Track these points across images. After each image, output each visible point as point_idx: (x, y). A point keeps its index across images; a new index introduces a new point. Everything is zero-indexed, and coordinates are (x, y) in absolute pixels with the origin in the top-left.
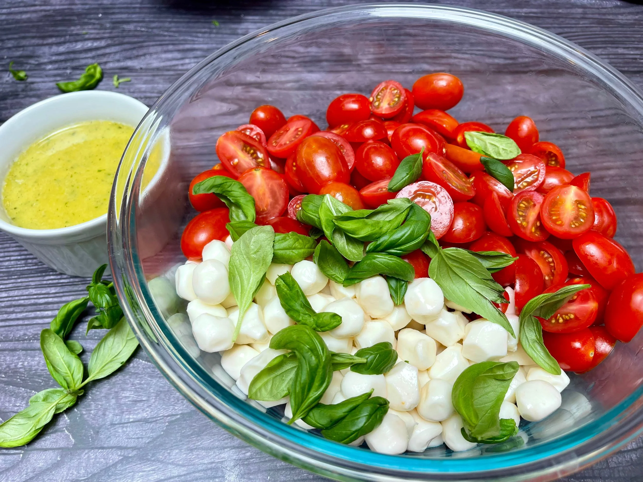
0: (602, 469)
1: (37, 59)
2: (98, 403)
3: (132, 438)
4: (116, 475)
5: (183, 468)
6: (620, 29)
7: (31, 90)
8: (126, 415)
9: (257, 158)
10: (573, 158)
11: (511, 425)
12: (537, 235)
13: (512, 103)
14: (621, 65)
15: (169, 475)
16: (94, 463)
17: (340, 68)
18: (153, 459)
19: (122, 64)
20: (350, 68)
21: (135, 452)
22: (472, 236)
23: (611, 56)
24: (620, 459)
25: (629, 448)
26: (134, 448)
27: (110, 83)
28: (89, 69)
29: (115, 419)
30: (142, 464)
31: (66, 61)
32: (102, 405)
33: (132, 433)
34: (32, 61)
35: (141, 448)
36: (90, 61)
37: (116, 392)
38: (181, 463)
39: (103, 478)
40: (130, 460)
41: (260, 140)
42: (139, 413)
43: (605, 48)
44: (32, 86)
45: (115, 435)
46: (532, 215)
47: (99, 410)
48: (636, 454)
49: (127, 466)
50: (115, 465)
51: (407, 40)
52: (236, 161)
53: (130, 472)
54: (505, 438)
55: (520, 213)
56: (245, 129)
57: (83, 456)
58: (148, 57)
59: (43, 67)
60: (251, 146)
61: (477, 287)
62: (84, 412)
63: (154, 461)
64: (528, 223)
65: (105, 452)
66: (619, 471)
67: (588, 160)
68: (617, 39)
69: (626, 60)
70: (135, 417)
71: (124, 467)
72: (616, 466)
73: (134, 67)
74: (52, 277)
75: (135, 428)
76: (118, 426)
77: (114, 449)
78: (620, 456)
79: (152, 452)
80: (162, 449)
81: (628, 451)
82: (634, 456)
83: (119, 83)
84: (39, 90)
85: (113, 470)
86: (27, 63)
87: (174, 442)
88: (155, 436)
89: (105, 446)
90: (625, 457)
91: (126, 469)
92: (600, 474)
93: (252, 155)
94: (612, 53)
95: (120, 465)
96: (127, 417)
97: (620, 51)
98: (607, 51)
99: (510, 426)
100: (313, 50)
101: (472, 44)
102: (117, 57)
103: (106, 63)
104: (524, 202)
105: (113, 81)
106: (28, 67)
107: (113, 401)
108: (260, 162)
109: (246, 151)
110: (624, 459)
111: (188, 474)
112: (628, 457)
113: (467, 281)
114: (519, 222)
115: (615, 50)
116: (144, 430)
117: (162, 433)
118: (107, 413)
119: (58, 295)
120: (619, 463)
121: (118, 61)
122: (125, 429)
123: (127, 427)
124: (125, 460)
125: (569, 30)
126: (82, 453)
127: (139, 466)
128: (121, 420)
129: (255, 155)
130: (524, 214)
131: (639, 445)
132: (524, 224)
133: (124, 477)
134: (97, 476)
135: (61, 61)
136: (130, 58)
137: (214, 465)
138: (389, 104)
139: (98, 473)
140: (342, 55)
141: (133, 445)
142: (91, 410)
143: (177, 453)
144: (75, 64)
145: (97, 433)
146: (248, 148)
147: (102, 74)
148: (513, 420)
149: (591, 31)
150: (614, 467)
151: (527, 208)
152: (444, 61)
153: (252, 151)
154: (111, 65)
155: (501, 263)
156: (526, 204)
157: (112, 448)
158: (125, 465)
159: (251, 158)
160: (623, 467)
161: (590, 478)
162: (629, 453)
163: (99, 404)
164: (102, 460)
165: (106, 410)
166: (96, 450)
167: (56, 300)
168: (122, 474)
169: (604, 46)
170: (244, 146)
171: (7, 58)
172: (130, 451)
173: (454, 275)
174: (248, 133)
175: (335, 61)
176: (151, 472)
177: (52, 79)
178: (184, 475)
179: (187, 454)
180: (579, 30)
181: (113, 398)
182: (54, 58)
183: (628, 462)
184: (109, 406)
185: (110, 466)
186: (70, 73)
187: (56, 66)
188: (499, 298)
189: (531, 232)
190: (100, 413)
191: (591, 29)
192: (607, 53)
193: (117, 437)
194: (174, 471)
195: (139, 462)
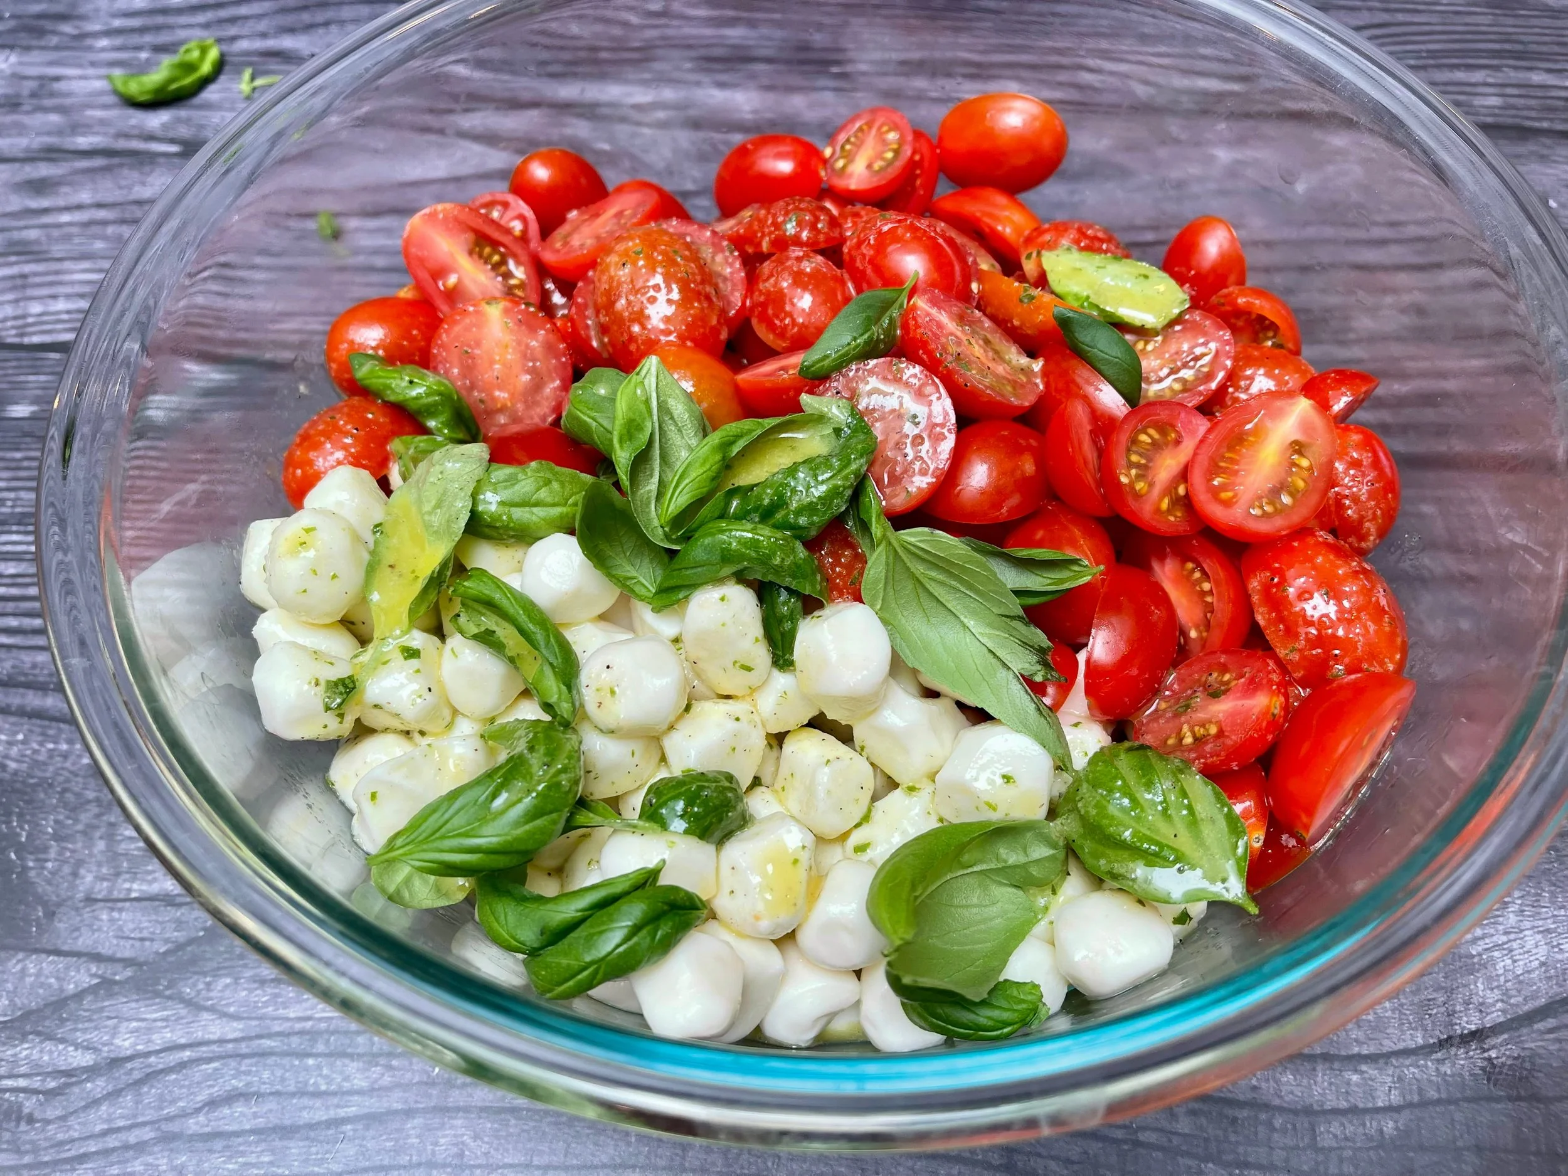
0: (1297, 1147)
1: (77, 23)
2: (64, 844)
3: (129, 938)
4: (78, 1019)
5: (235, 1024)
6: (1548, 22)
7: (52, 94)
8: (125, 881)
9: (508, 275)
10: (1358, 341)
11: (1029, 998)
12: (1172, 519)
13: (1222, 193)
14: (1533, 114)
15: (199, 1035)
16: (32, 986)
17: (795, 80)
18: (168, 993)
19: (271, 43)
20: (822, 82)
21: (129, 972)
22: (1004, 510)
23: (1509, 91)
24: (1350, 1129)
25: (1380, 1104)
26: (127, 962)
27: (234, 86)
28: (187, 51)
29: (97, 887)
30: (141, 1003)
31: (142, 30)
32: (73, 851)
33: (131, 926)
34: (67, 28)
35: (146, 963)
36: (198, 32)
37: (112, 825)
38: (232, 1009)
39: (47, 1023)
40: (116, 988)
41: (525, 232)
42: (155, 880)
43: (1497, 68)
44: (57, 86)
45: (90, 926)
46: (1168, 465)
47: (65, 862)
48: (1396, 1122)
49: (106, 1003)
50: (79, 996)
51: (979, 20)
52: (452, 280)
53: (109, 1018)
54: (1006, 1030)
55: (1134, 458)
56: (490, 205)
57: (10, 964)
58: (334, 28)
59: (89, 42)
60: (495, 244)
61: (989, 636)
62: (31, 864)
63: (169, 998)
64: (1151, 485)
65: (61, 962)
66: (1341, 1160)
67: (1396, 349)
68: (1534, 47)
69: (1549, 102)
70: (144, 887)
71: (100, 1005)
72: (1335, 1145)
73: (297, 50)
74: (15, 538)
75: (139, 915)
76: (101, 904)
77: (83, 959)
78: (1351, 1122)
79: (169, 976)
80: (195, 973)
81: (1377, 1110)
82: (1389, 1126)
83: (254, 89)
84: (68, 95)
85: (73, 1005)
86: (54, 32)
87: (226, 960)
88: (182, 940)
89: (66, 948)
90: (1364, 1125)
91: (102, 1009)
92: (1287, 1160)
93: (495, 267)
94: (1513, 81)
95: (90, 998)
96: (127, 885)
97: (1537, 78)
98: (1499, 75)
99: (1024, 1001)
100: (735, 34)
101: (1144, 38)
102: (262, 26)
103: (234, 39)
104: (1152, 431)
105: (240, 80)
106: (54, 40)
107: (101, 845)
108: (516, 286)
109: (480, 256)
110: (1361, 1130)
111: (243, 1039)
112: (1371, 1125)
113: (966, 621)
114: (1124, 480)
115: (1522, 76)
116: (161, 923)
117: (201, 934)
118: (82, 872)
119: (20, 580)
120: (1346, 1139)
121: (264, 35)
122: (116, 915)
123: (121, 910)
124: (106, 986)
125: (1408, 18)
126: (9, 959)
127: (133, 1005)
128: (110, 891)
129: (503, 268)
130: (1143, 461)
131: (1408, 1098)
132: (1140, 486)
133: (96, 1028)
134: (33, 1018)
135: (133, 30)
136: (291, 30)
137: (310, 1023)
138: (869, 166)
139: (39, 1010)
140: (805, 47)
141: (128, 954)
142: (46, 860)
143: (227, 986)
144: (163, 38)
145: (51, 915)
146: (487, 250)
147: (220, 67)
148: (1038, 986)
149: (1467, 24)
150: (1331, 1149)
151: (1155, 444)
152: (1063, 77)
153: (496, 258)
154: (244, 45)
155: (1062, 581)
156: (1156, 436)
157: (78, 954)
158: (103, 1000)
159: (492, 274)
160: (1356, 1150)
161: (1260, 1167)
162: (1379, 1116)
163: (66, 849)
164: (52, 980)
165: (80, 863)
166: (43, 956)
167: (14, 591)
168: (90, 1020)
169: (1495, 62)
170: (477, 243)
171: (12, 17)
172: (119, 967)
173: (934, 604)
174: (495, 214)
175: (788, 62)
176: (159, 1024)
177: (103, 71)
178: (235, 1040)
179: (251, 991)
180: (1434, 19)
181: (101, 838)
182: (117, 23)
183: (1370, 1138)
184: (91, 855)
185: (66, 999)
186: (148, 60)
187: (118, 41)
188: (1039, 667)
189: (1158, 510)
190: (67, 869)
191: (1468, 19)
192: (1500, 81)
193: (94, 931)
194: (212, 1029)
195: (135, 997)
